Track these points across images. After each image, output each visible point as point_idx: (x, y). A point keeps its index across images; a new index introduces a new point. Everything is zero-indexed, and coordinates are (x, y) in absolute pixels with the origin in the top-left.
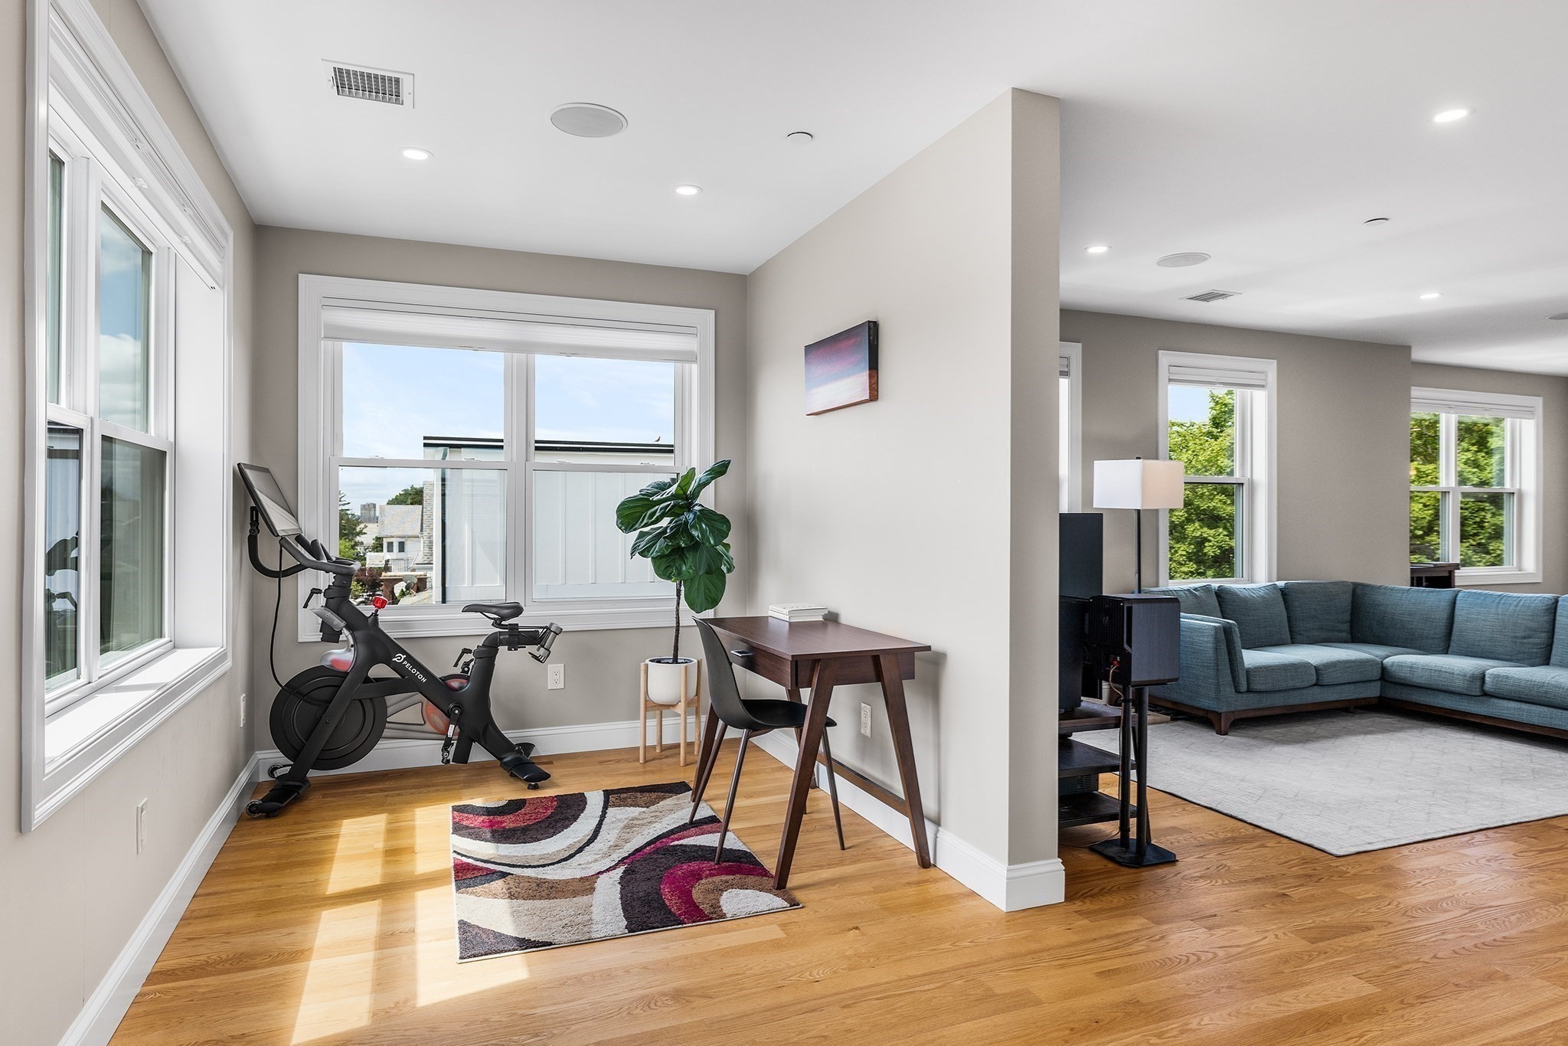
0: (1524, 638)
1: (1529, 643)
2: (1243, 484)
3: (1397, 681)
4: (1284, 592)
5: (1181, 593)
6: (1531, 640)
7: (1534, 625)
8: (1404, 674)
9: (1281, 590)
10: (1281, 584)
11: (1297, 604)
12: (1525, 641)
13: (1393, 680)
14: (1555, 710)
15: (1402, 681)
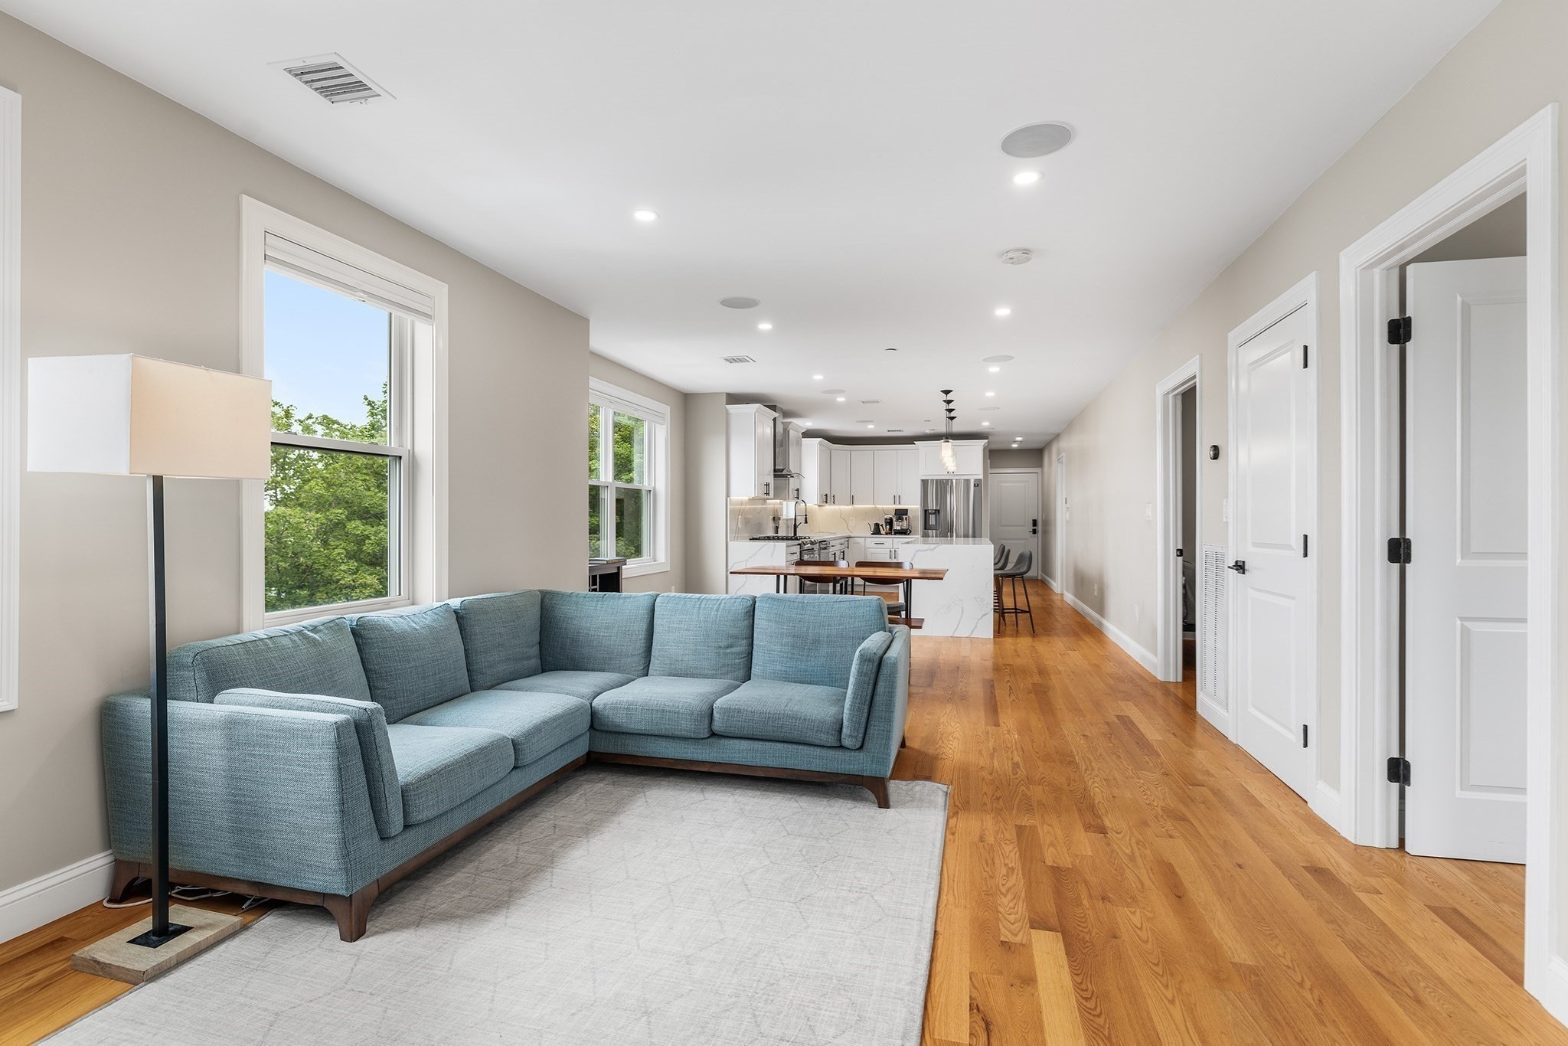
0: (727, 647)
1: (732, 653)
2: (400, 457)
3: (611, 729)
4: (460, 617)
5: (285, 641)
6: (734, 650)
7: (735, 631)
8: (621, 720)
9: (456, 612)
10: (455, 603)
11: (477, 629)
12: (728, 651)
13: (605, 729)
14: (790, 746)
15: (618, 730)
